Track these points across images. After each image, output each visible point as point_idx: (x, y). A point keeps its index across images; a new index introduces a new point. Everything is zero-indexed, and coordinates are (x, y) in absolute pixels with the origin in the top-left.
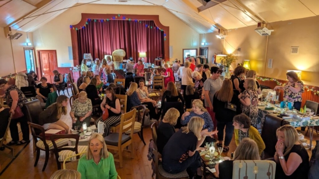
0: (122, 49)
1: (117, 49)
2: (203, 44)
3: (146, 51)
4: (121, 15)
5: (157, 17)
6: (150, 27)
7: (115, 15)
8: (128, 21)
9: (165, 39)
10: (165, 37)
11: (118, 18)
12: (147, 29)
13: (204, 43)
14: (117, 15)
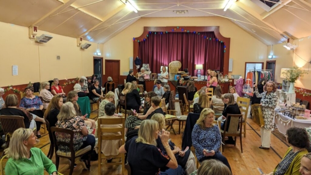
0: (179, 60)
4: (179, 27)
5: (218, 28)
6: (209, 38)
8: (187, 33)
9: (225, 51)
11: (177, 30)
12: (206, 41)
13: (271, 56)
14: (176, 27)
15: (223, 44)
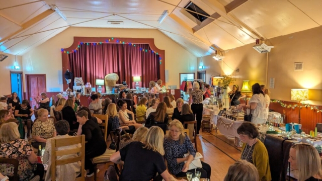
0: (116, 73)
1: (109, 73)
2: (200, 67)
3: (141, 75)
4: (114, 38)
5: (152, 40)
6: (145, 50)
7: (108, 38)
8: (122, 45)
9: (161, 63)
10: (161, 60)
11: (112, 41)
12: (142, 52)
13: (202, 67)
14: (110, 38)
15: (158, 56)
